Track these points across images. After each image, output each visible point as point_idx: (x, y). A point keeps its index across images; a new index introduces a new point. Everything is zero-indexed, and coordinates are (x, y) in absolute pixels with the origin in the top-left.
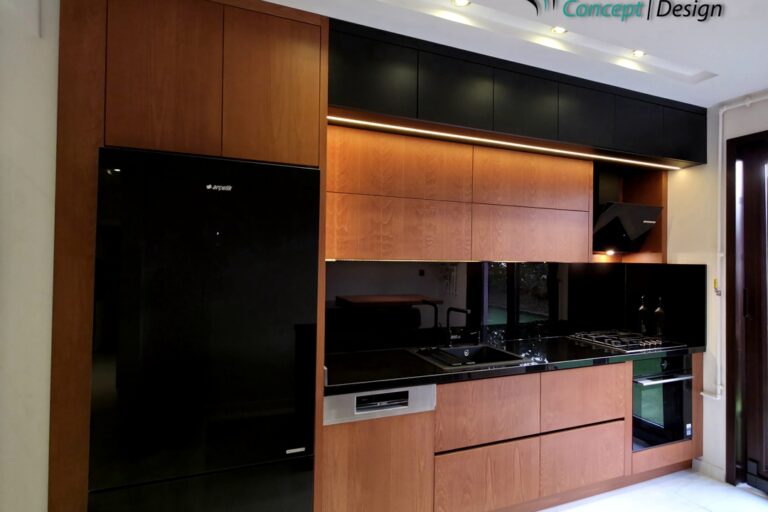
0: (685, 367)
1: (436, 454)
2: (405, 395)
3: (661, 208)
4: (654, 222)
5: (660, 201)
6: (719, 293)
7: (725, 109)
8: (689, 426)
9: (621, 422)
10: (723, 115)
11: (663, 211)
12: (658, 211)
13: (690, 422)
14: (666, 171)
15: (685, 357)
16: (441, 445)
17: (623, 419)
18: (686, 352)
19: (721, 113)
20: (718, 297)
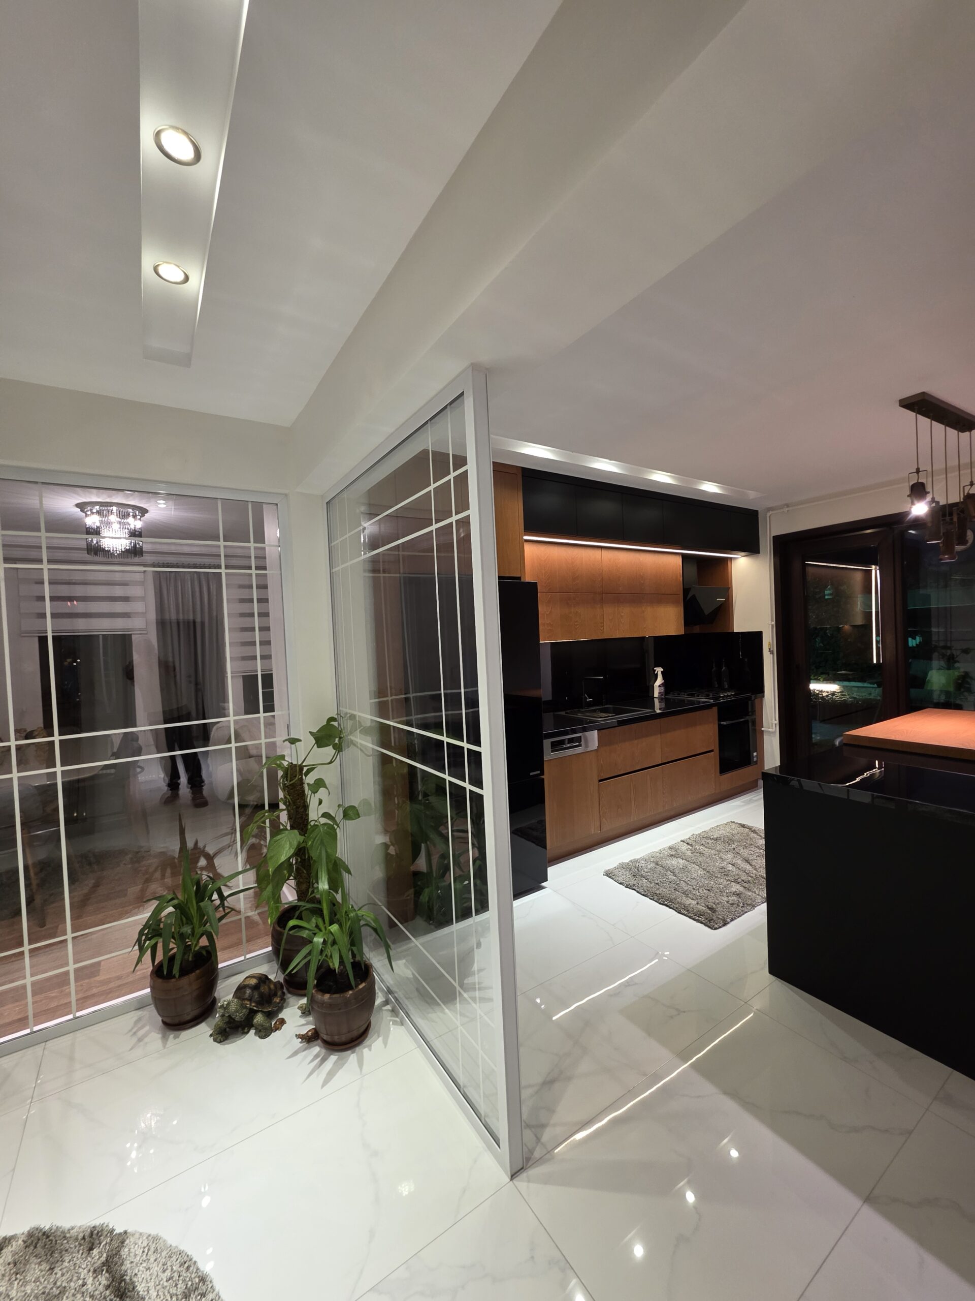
0: (750, 710)
1: (600, 781)
2: (579, 739)
3: (729, 588)
4: (724, 600)
5: (728, 582)
6: (771, 652)
7: (771, 512)
8: (755, 754)
9: (712, 753)
10: (770, 517)
11: (730, 590)
12: (727, 590)
13: (756, 751)
14: (731, 558)
15: (750, 702)
16: (602, 774)
17: (712, 751)
18: (750, 698)
19: (768, 514)
20: (772, 655)
